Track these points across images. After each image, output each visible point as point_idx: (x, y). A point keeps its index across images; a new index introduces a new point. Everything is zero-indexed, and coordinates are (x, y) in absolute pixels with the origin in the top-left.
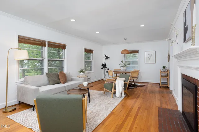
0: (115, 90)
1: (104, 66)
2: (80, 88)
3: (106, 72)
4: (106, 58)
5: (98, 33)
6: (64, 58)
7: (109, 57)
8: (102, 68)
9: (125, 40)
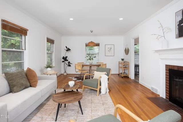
0: (100, 87)
1: (65, 59)
2: (65, 90)
3: (66, 65)
4: (67, 50)
5: (71, 19)
6: (24, 48)
7: (70, 50)
8: (63, 62)
9: (92, 32)
